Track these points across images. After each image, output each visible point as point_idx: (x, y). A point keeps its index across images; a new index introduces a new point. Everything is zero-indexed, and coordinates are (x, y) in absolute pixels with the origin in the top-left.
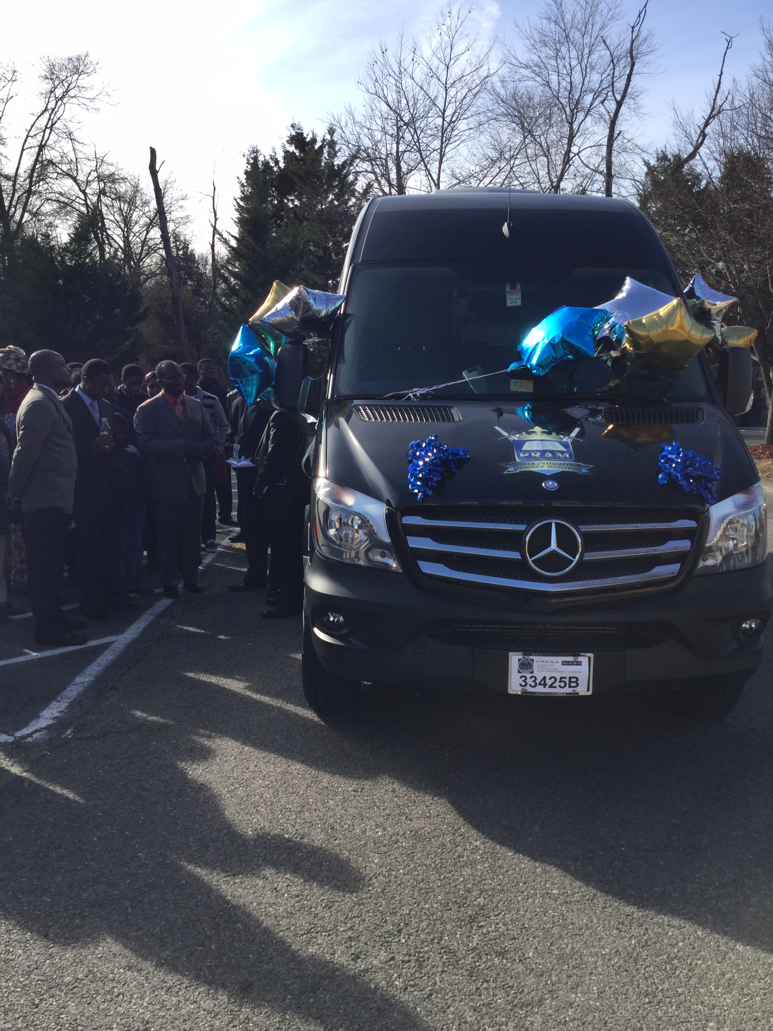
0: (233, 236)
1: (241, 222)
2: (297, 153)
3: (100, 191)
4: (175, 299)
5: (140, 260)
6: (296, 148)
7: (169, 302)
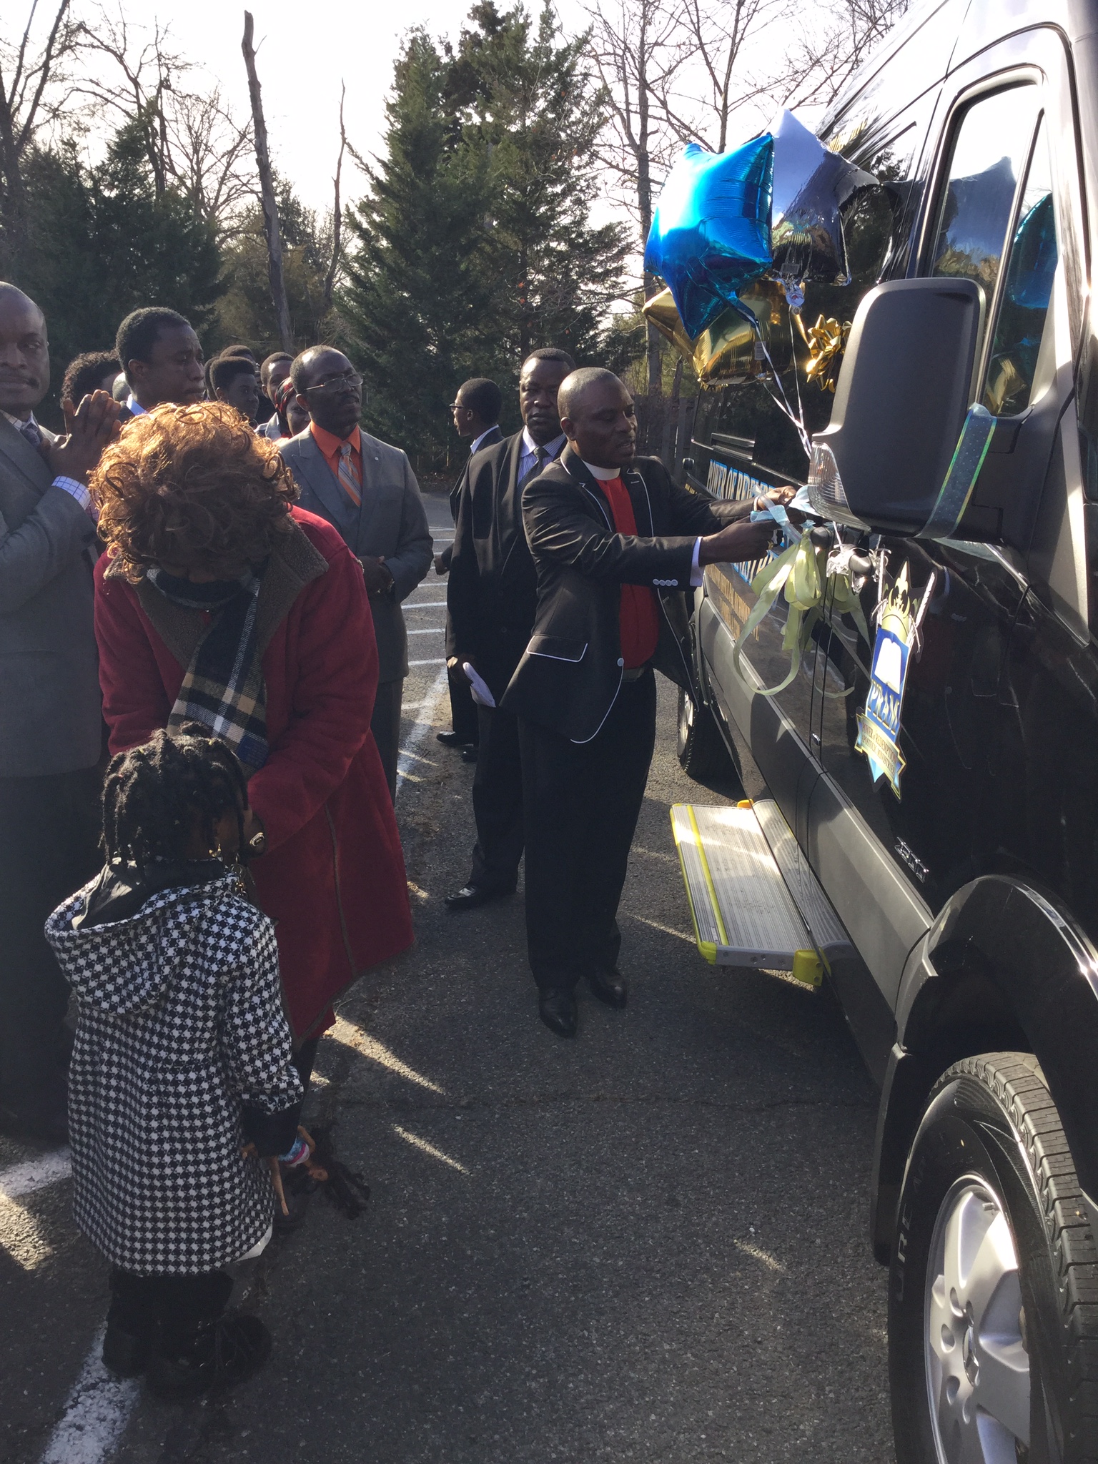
0: (379, 160)
1: (395, 139)
2: (482, 33)
3: (161, 82)
4: (274, 265)
5: (215, 208)
6: (482, 26)
7: (265, 271)
